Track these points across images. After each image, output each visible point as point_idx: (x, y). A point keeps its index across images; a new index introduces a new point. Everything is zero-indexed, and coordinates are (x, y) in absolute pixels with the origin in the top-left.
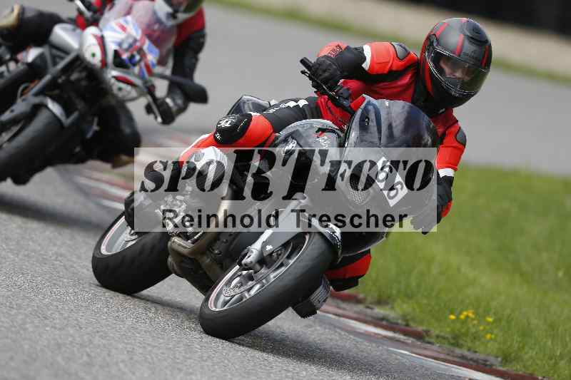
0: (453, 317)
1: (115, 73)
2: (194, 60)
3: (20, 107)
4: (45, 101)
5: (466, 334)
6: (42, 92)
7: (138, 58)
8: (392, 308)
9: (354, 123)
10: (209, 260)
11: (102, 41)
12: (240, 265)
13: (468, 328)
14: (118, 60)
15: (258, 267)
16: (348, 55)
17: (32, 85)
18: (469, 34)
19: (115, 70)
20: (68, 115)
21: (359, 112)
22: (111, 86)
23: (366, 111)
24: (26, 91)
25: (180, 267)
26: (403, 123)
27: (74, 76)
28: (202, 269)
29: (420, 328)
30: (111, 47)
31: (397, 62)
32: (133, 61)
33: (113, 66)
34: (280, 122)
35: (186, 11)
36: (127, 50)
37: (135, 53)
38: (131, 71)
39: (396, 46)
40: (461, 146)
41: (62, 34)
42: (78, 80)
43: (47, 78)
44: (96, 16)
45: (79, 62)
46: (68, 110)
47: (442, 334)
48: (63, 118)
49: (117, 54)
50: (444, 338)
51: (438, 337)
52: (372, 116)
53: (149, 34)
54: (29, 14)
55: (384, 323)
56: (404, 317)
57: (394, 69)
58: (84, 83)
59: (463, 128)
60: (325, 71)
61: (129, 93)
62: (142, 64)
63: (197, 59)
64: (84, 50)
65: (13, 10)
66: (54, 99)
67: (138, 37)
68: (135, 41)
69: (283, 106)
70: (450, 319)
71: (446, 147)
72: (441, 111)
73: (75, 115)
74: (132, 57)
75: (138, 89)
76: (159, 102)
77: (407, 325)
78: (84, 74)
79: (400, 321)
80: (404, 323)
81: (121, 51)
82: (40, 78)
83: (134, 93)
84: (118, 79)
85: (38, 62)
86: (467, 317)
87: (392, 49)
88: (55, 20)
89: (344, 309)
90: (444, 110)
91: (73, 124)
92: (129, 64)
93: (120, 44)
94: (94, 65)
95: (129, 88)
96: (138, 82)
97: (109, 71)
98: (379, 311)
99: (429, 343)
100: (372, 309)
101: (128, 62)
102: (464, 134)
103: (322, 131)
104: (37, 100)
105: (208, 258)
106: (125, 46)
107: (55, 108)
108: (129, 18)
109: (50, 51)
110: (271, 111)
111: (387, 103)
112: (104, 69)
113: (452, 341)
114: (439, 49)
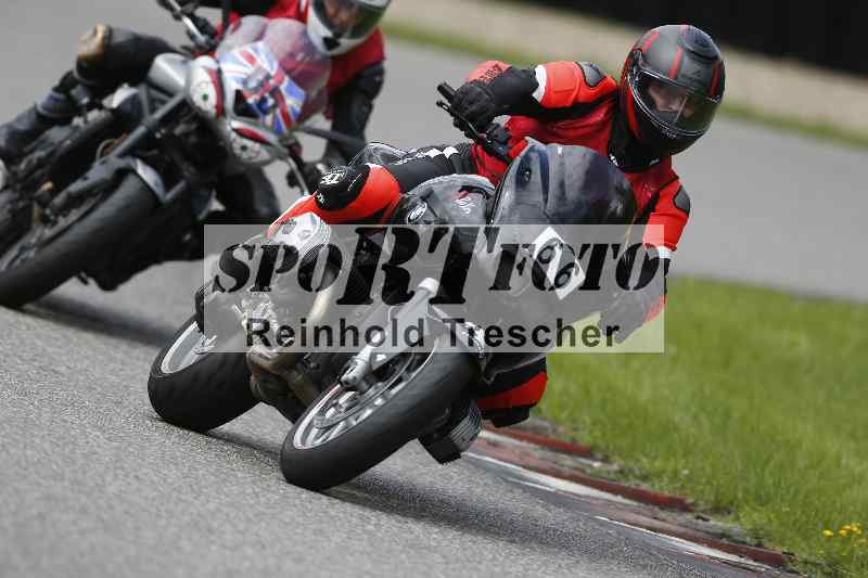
0: (828, 533)
1: (236, 124)
2: (365, 109)
3: (98, 172)
4: (133, 165)
5: (849, 559)
6: (132, 152)
7: (271, 102)
8: (737, 519)
9: (508, 178)
10: (300, 377)
11: (218, 78)
12: (341, 383)
13: (852, 551)
14: (241, 106)
15: (364, 385)
16: (511, 80)
17: (116, 141)
18: (691, 48)
19: (235, 119)
20: (168, 186)
21: (518, 161)
22: (231, 144)
23: (527, 158)
24: (108, 150)
25: (266, 390)
26: (583, 177)
27: (179, 130)
28: (290, 391)
29: (779, 550)
30: (232, 86)
31: (586, 90)
32: (264, 107)
33: (233, 115)
34: (409, 178)
35: (354, 35)
36: (255, 90)
37: (267, 95)
38: (260, 120)
39: (585, 68)
40: (682, 214)
41: (165, 67)
42: (186, 135)
43: (140, 130)
44: (213, 42)
45: (186, 110)
46: (168, 180)
47: (813, 559)
48: (159, 190)
49: (239, 96)
50: (815, 565)
51: (806, 562)
52: (536, 168)
53: (288, 67)
54: (119, 38)
55: (724, 541)
56: (755, 533)
57: (581, 100)
58: (193, 139)
59: (685, 187)
60: (471, 103)
61: (258, 153)
62: (278, 111)
63: (370, 107)
64: (191, 92)
65: (95, 33)
66: (147, 161)
67: (273, 73)
68: (268, 77)
69: (419, 156)
70: (823, 535)
71: (661, 215)
72: (653, 162)
73: (180, 187)
74: (263, 100)
75: (269, 148)
76: (306, 169)
77: (759, 545)
78: (194, 126)
79: (748, 539)
80: (755, 542)
81: (246, 93)
82: (130, 131)
83: (264, 154)
84: (239, 132)
85: (129, 107)
86: (850, 532)
87: (577, 72)
88: (159, 47)
89: (664, 520)
90: (657, 161)
91: (175, 200)
92: (258, 112)
93: (245, 82)
94: (207, 112)
95: (257, 146)
96: (272, 138)
97: (227, 121)
98: (716, 523)
99: (793, 572)
100: (704, 520)
101: (255, 107)
102: (686, 196)
103: (468, 189)
104: (122, 163)
105: (299, 374)
106: (253, 84)
107: (147, 174)
108: (260, 44)
109: (149, 94)
110: (400, 163)
111: (560, 149)
112: (221, 118)
113: (828, 570)
114: (648, 71)
